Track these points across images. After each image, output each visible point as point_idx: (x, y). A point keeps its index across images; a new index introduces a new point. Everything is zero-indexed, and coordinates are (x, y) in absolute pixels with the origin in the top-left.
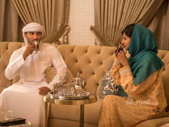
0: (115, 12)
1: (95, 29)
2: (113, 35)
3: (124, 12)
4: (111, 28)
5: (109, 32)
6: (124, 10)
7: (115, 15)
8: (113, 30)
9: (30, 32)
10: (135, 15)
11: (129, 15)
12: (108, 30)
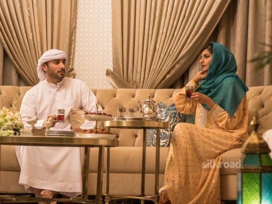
0: (145, 49)
1: (113, 74)
2: (142, 80)
3: (157, 48)
4: (139, 71)
5: (136, 76)
6: (158, 46)
7: (144, 53)
8: (143, 73)
9: (55, 60)
10: (175, 51)
11: (165, 51)
12: (134, 73)
